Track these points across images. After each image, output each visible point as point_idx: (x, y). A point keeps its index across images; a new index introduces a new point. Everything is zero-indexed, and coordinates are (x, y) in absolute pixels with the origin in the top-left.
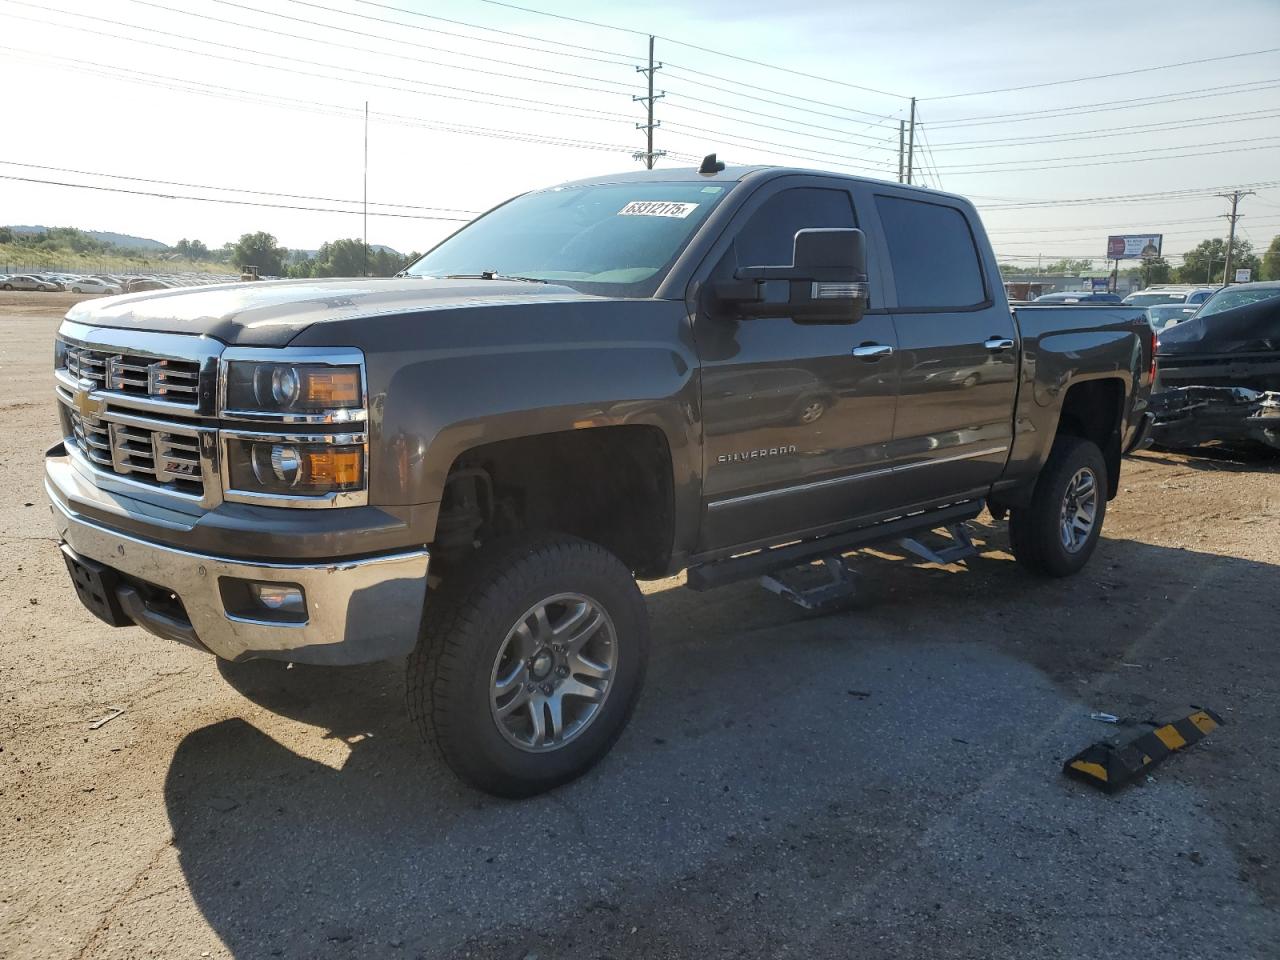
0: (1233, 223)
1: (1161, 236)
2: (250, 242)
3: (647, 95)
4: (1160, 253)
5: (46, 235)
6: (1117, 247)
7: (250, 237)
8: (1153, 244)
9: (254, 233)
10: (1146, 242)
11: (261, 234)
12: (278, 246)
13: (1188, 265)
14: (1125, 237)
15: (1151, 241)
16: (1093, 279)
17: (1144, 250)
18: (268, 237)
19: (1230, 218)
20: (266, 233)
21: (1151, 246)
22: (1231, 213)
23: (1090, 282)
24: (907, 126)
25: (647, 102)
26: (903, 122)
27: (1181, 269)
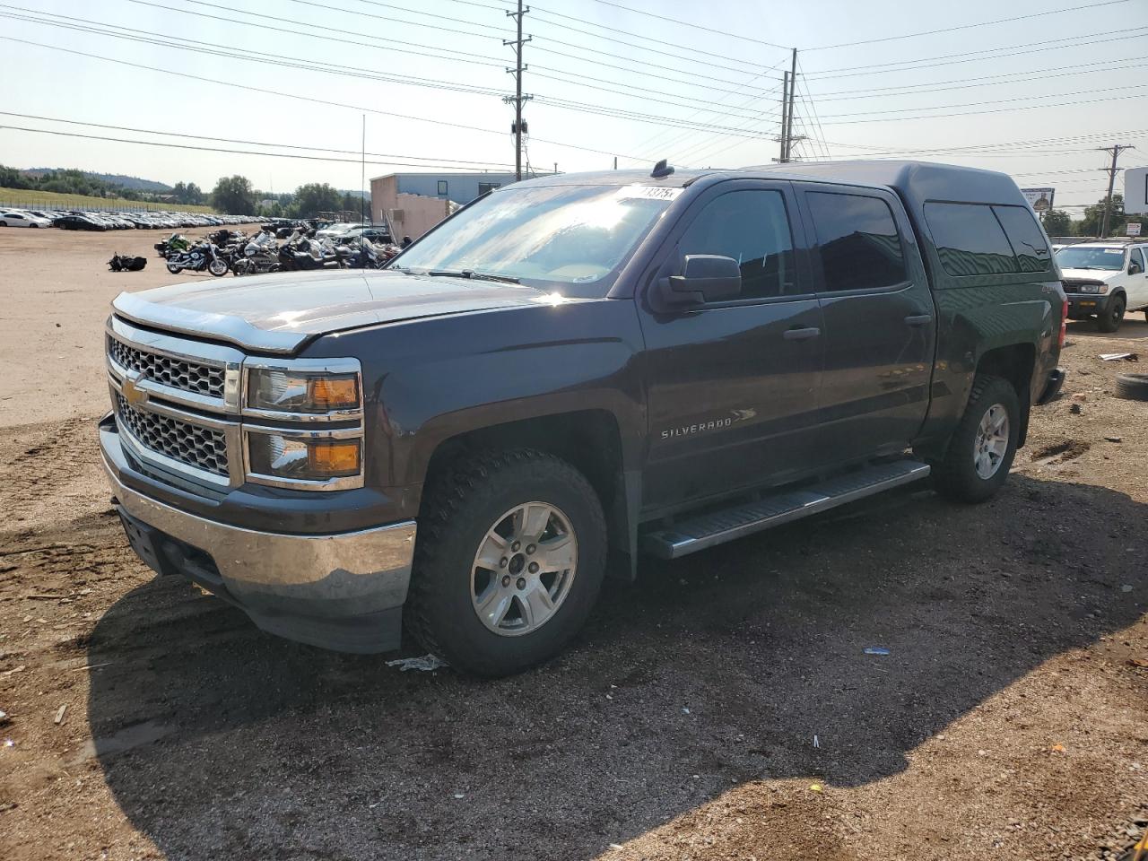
0: (1112, 176)
1: (1054, 190)
3: (516, 39)
4: (1054, 205)
5: (51, 175)
8: (1045, 198)
10: (1038, 196)
13: (1088, 219)
15: (1044, 195)
19: (1110, 171)
21: (1043, 200)
22: (1111, 167)
24: (790, 76)
26: (786, 73)
27: (1081, 223)
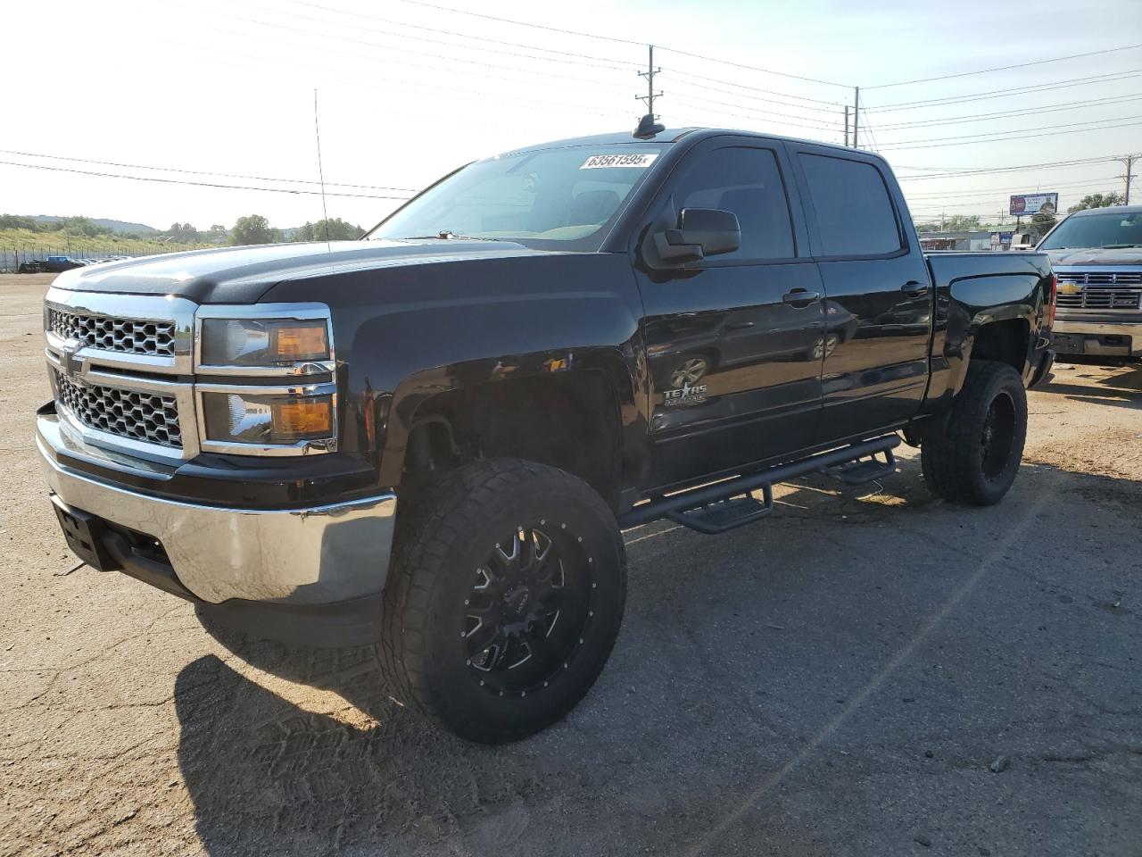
2: (245, 224)
4: (1056, 209)
6: (1018, 204)
7: (246, 219)
8: (1051, 200)
9: (248, 216)
11: (255, 216)
12: (270, 227)
14: (1025, 196)
16: (1000, 233)
17: (1042, 206)
18: (261, 219)
20: (259, 215)
23: (997, 237)
25: (647, 100)
